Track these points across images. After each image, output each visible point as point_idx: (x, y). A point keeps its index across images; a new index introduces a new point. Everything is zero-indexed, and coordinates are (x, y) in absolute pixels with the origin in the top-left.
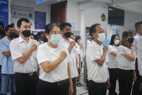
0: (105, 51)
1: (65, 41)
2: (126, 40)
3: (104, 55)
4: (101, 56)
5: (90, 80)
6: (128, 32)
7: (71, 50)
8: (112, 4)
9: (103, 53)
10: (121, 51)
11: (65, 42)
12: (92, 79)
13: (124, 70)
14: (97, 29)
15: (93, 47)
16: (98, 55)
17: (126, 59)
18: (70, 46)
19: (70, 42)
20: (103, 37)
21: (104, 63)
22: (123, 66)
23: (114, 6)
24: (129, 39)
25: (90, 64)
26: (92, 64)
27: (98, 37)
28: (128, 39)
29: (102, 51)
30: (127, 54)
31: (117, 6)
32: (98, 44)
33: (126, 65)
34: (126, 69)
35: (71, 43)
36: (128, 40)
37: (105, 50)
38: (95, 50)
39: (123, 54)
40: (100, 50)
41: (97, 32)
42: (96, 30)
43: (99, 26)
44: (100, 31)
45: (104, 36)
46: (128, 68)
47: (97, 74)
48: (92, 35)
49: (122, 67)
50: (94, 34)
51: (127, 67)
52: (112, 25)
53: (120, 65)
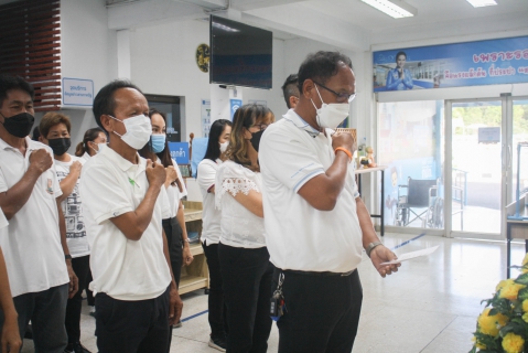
0: (155, 182)
1: (6, 149)
2: (246, 140)
3: (149, 200)
4: (139, 202)
5: (98, 294)
6: (250, 112)
7: (34, 182)
8: (226, 9)
9: (148, 190)
10: (226, 184)
11: (10, 154)
12: (104, 290)
13: (242, 249)
14: (118, 100)
15: (100, 171)
16: (123, 201)
18: (29, 170)
19: (28, 154)
20: (143, 129)
21: (150, 226)
22: (237, 236)
23: (234, 15)
24: (253, 134)
25: (96, 234)
26: (103, 232)
27: (123, 131)
28: (250, 137)
29: (142, 183)
30: (246, 193)
31: (244, 15)
32: (126, 156)
33: (246, 232)
34: (246, 245)
35: (35, 156)
36: (251, 140)
37: (153, 178)
38: (109, 180)
39: (234, 194)
40: (132, 182)
41: (119, 114)
42: (115, 105)
43: (129, 89)
44: (129, 108)
45: (144, 126)
46: (255, 241)
47: (122, 268)
48: (103, 123)
49: (233, 238)
50: (107, 120)
51: (250, 239)
52: (225, 87)
53: (227, 231)
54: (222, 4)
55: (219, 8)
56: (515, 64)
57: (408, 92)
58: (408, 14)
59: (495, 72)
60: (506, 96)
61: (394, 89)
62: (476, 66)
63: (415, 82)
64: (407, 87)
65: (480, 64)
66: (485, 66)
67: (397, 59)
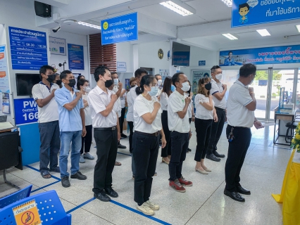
0: (188, 103)
3: (186, 107)
10: (200, 100)
12: (176, 130)
17: (204, 108)
23: (179, 41)
27: (182, 87)
28: (204, 86)
39: (202, 103)
40: (183, 101)
41: (180, 81)
44: (183, 80)
53: (198, 114)
54: (175, 37)
55: (174, 38)
56: (275, 57)
57: (233, 66)
58: (236, 38)
59: (267, 59)
60: (270, 68)
61: (227, 65)
62: (259, 57)
63: (236, 63)
64: (232, 65)
65: (261, 57)
66: (263, 57)
67: (229, 54)
